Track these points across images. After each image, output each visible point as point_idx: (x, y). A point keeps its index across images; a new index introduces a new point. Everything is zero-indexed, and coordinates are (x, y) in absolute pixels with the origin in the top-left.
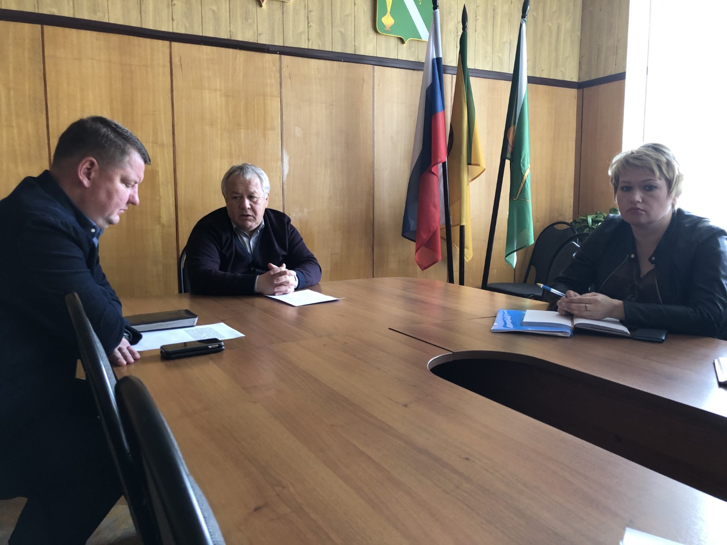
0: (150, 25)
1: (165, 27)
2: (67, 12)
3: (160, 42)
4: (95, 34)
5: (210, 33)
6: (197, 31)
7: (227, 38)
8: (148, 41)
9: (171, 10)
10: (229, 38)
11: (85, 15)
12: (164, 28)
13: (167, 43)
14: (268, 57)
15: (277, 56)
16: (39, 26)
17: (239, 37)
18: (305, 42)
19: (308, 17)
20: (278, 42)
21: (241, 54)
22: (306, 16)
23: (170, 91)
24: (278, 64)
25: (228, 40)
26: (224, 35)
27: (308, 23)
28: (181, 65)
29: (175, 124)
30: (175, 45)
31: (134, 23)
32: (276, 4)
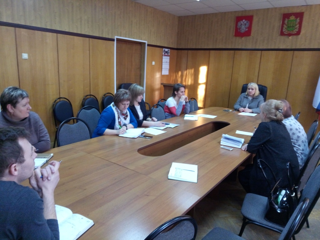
0: (257, 48)
1: (261, 47)
2: (240, 47)
3: (259, 51)
4: (245, 51)
5: (273, 47)
6: (269, 47)
8: (256, 51)
9: (263, 43)
10: (278, 48)
11: (243, 47)
13: (261, 51)
14: (290, 52)
15: (293, 51)
16: (234, 51)
17: (281, 48)
18: (303, 47)
19: (306, 39)
20: (294, 48)
21: (281, 52)
23: (260, 63)
24: (293, 54)
26: (276, 48)
28: (263, 56)
30: (263, 52)
31: (254, 47)
32: (295, 37)
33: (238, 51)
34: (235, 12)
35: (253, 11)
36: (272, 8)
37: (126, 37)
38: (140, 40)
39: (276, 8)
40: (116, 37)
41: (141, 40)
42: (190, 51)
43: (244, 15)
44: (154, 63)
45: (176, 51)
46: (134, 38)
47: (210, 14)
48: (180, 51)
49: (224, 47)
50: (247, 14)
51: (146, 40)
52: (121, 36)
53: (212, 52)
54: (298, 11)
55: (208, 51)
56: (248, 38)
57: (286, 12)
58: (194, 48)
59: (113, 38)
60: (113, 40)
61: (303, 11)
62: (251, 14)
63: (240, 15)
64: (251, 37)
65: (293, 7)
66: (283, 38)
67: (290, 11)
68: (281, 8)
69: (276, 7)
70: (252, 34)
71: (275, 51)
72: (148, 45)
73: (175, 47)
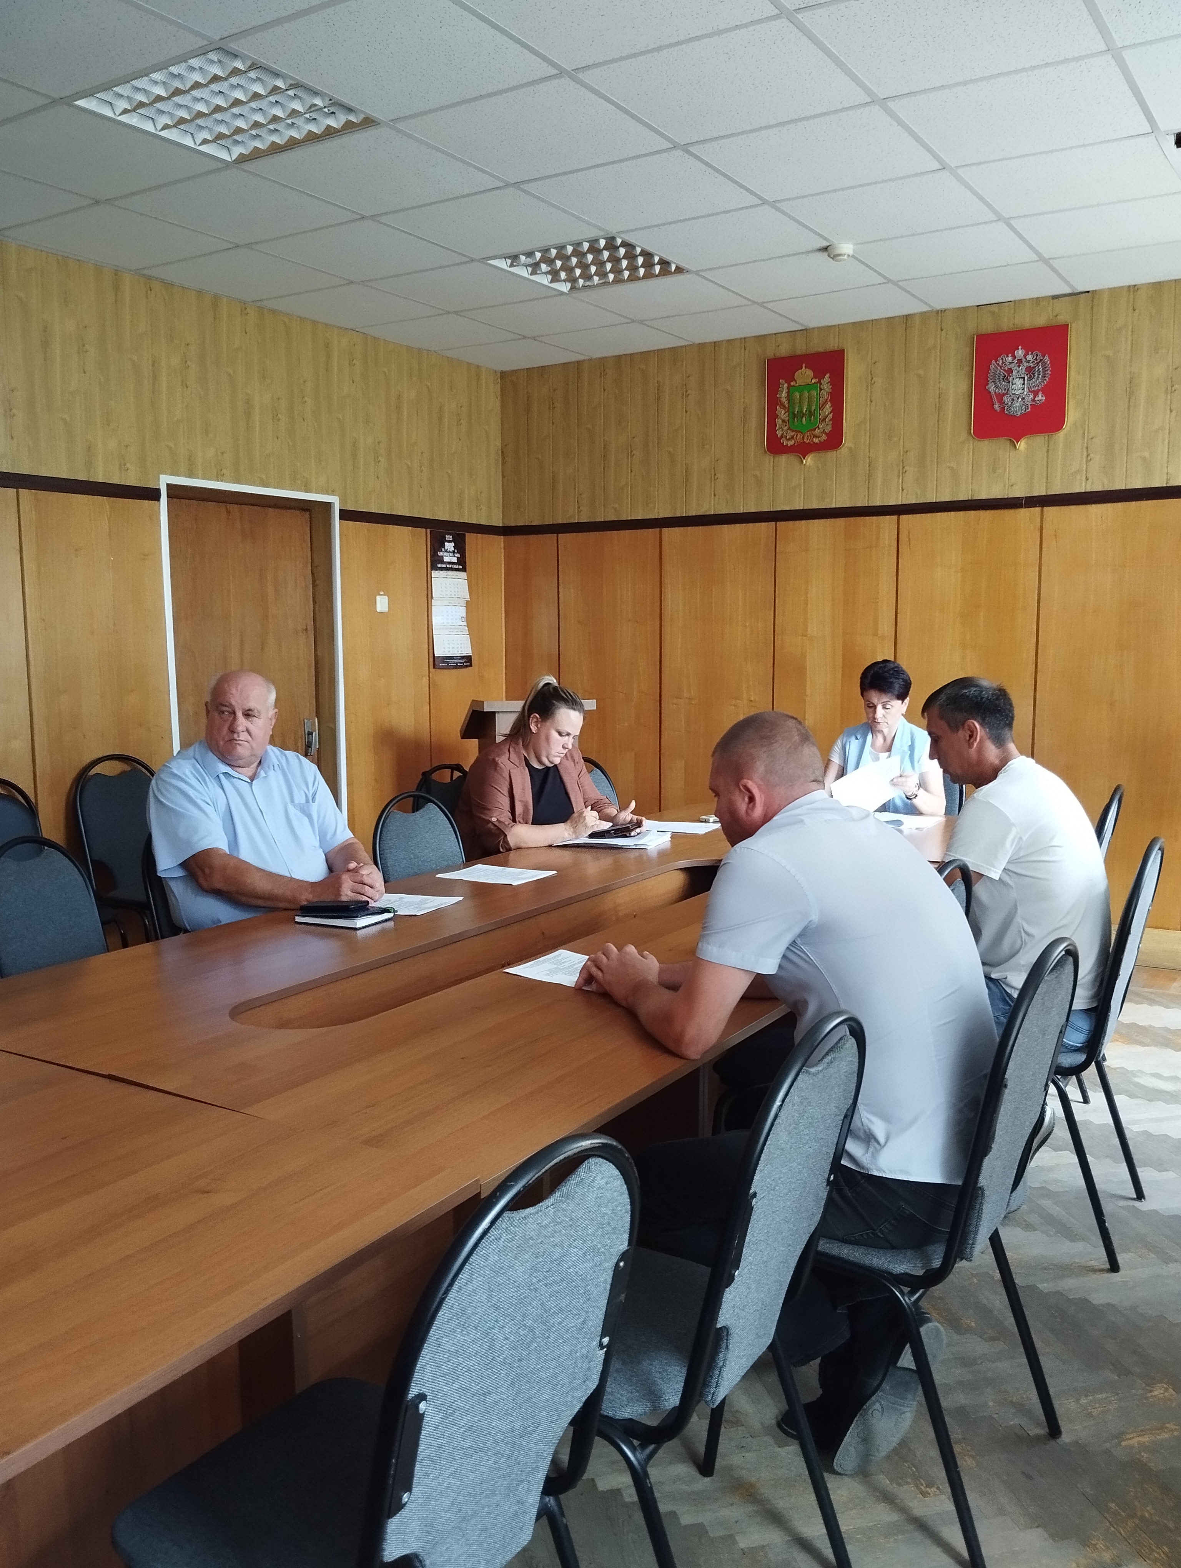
0: (878, 502)
1: (893, 500)
2: (798, 505)
3: (888, 517)
4: (822, 521)
5: (946, 496)
6: (931, 498)
7: (967, 499)
8: (874, 519)
9: (901, 478)
10: (970, 498)
11: (815, 504)
12: (892, 502)
13: (895, 517)
14: (1024, 511)
15: (1038, 509)
16: (774, 523)
17: (984, 495)
18: (1081, 484)
19: (1087, 448)
20: (1039, 490)
21: (986, 516)
22: (1085, 445)
23: (895, 573)
24: (1039, 520)
25: (968, 500)
26: (963, 496)
27: (1088, 456)
28: (909, 541)
29: (899, 611)
30: (904, 518)
31: (861, 502)
32: (1039, 440)
33: (790, 524)
34: (761, 339)
35: (840, 329)
36: (922, 314)
37: (219, 477)
38: (298, 489)
39: (943, 311)
40: (164, 481)
41: (307, 490)
42: (563, 537)
43: (801, 348)
44: (382, 604)
45: (502, 537)
46: (264, 485)
47: (645, 355)
48: (519, 539)
49: (724, 511)
50: (817, 346)
51: (333, 493)
52: (191, 475)
53: (671, 534)
54: (1041, 320)
55: (650, 534)
56: (831, 455)
57: (988, 326)
58: (584, 519)
59: (152, 485)
60: (153, 495)
61: (1062, 319)
62: (832, 344)
63: (784, 350)
64: (843, 451)
65: (1017, 304)
66: (986, 445)
67: (1007, 324)
68: (962, 312)
69: (939, 307)
70: (848, 440)
71: (961, 514)
72: (346, 515)
73: (497, 521)
